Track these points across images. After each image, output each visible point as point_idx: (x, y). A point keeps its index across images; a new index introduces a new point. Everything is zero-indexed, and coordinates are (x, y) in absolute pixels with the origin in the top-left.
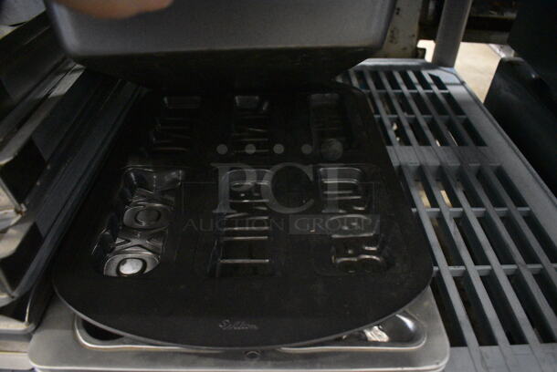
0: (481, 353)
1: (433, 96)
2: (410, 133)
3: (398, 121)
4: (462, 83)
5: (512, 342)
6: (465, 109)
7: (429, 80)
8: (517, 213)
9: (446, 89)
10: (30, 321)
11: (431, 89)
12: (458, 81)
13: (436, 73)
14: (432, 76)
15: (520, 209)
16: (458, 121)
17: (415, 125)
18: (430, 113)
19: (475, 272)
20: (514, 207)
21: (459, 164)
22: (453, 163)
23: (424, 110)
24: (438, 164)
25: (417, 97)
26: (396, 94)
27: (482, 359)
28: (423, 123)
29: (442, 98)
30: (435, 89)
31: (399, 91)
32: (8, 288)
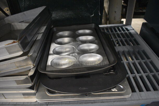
0: (140, 94)
1: (126, 33)
2: (120, 43)
3: (117, 40)
4: (133, 29)
5: (147, 91)
6: (134, 36)
7: (125, 29)
8: (148, 61)
9: (129, 31)
10: (35, 90)
11: (125, 31)
12: (132, 29)
13: (126, 27)
14: (125, 28)
15: (149, 60)
16: (132, 39)
17: (121, 41)
18: (125, 38)
19: (138, 76)
20: (147, 60)
21: (133, 50)
22: (131, 50)
23: (124, 37)
24: (128, 50)
25: (122, 34)
26: (116, 33)
27: (140, 95)
28: (124, 40)
29: (128, 34)
30: (126, 31)
31: (117, 32)
32: (31, 82)
